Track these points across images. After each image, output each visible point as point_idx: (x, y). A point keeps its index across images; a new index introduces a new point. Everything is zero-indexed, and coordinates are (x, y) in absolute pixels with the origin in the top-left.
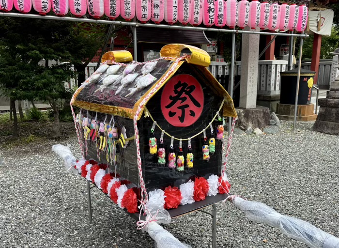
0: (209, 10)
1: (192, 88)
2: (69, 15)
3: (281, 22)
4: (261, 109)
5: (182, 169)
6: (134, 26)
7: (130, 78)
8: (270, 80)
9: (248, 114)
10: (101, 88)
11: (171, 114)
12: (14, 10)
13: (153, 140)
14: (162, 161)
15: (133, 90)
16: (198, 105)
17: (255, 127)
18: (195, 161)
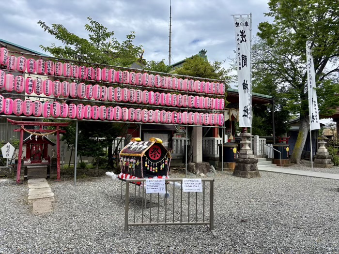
0: (175, 117)
1: (158, 149)
2: (113, 120)
3: (210, 121)
4: (205, 163)
5: (154, 172)
6: (140, 124)
7: (141, 146)
8: (214, 149)
9: (197, 165)
10: (132, 149)
11: (151, 156)
12: (91, 119)
13: (146, 162)
14: (148, 169)
15: (141, 149)
16: (159, 154)
17: (201, 172)
18: (158, 170)
